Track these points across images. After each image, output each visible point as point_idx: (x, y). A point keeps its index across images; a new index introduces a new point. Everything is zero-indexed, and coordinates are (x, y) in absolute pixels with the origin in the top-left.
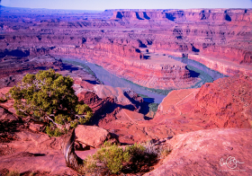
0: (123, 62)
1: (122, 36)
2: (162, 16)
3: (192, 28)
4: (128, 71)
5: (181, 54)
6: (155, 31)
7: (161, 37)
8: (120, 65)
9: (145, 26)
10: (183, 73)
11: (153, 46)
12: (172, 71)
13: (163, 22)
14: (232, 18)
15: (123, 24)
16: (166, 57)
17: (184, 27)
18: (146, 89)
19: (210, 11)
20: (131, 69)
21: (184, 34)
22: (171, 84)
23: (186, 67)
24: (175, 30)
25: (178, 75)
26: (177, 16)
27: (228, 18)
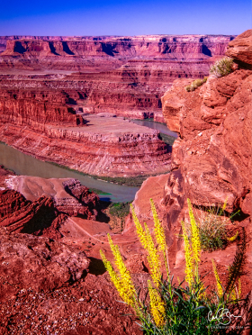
0: (45, 131)
1: (33, 85)
2: (95, 49)
3: (153, 68)
4: (59, 148)
5: (140, 113)
6: (90, 76)
7: (103, 84)
8: (40, 138)
9: (69, 67)
10: (155, 146)
11: (89, 101)
12: (136, 144)
13: (98, 60)
14: (213, 50)
15: (27, 63)
16: (120, 119)
17: (139, 67)
18: (95, 177)
19: (174, 39)
20: (63, 143)
21: (141, 78)
22: (138, 167)
23: (159, 137)
24: (125, 73)
25: (147, 151)
26: (121, 48)
27: (205, 50)
